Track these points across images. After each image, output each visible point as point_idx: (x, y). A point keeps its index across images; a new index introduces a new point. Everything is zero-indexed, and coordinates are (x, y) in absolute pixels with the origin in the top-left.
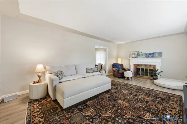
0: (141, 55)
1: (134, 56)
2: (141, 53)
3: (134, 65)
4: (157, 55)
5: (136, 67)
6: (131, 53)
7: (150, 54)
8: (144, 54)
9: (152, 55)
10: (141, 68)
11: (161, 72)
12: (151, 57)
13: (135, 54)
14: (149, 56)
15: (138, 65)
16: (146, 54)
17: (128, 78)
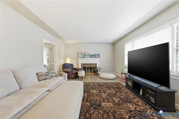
0: (87, 56)
1: (81, 56)
2: (87, 54)
3: (82, 64)
4: (97, 56)
5: (83, 66)
6: (79, 53)
7: (93, 55)
8: (89, 55)
9: (94, 56)
10: (86, 66)
11: (101, 68)
12: (94, 58)
13: (82, 54)
14: (93, 57)
15: (85, 64)
16: (91, 55)
17: (82, 78)
